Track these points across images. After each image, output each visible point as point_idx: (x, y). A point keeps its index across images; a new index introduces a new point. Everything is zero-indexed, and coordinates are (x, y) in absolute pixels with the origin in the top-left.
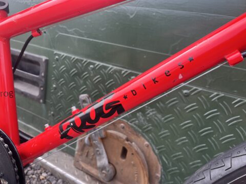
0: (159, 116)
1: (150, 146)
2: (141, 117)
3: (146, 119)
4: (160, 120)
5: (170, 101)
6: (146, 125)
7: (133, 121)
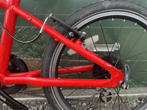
0: (40, 46)
1: (40, 63)
2: (30, 50)
3: (34, 50)
4: (40, 48)
5: (42, 37)
6: (34, 53)
7: (27, 54)
